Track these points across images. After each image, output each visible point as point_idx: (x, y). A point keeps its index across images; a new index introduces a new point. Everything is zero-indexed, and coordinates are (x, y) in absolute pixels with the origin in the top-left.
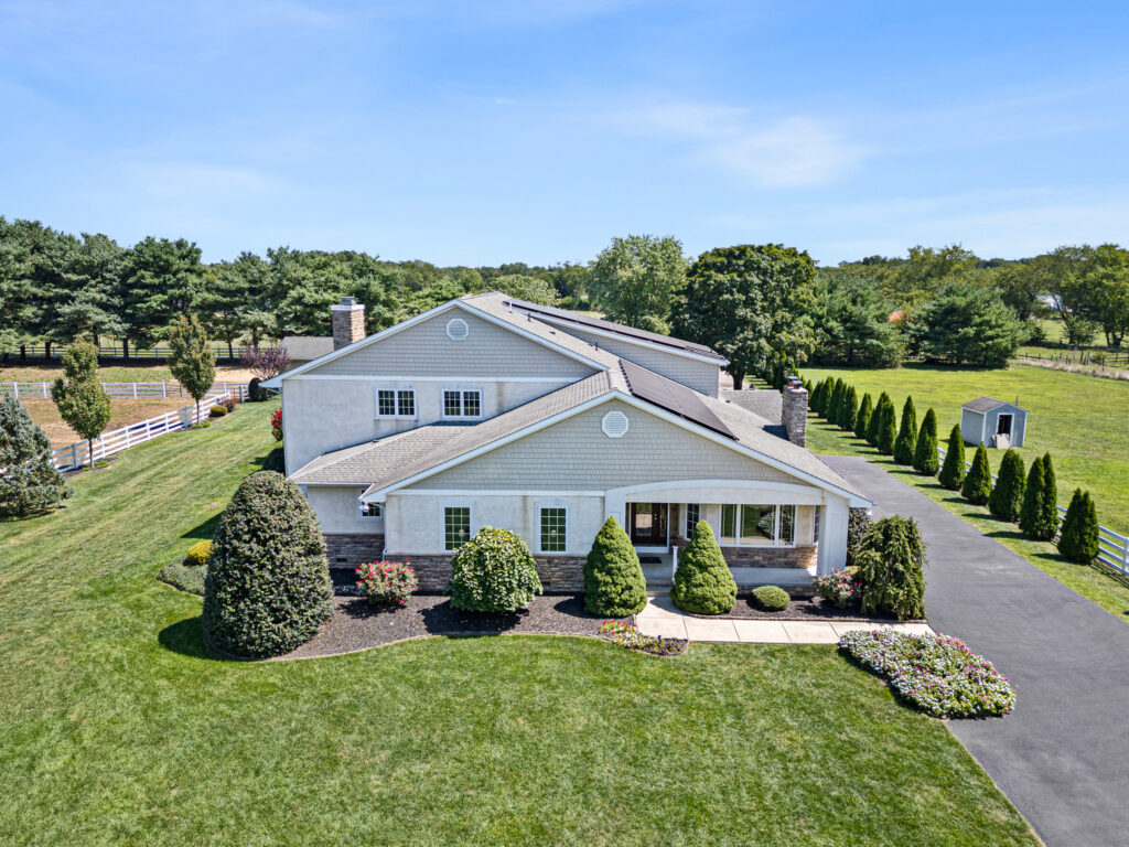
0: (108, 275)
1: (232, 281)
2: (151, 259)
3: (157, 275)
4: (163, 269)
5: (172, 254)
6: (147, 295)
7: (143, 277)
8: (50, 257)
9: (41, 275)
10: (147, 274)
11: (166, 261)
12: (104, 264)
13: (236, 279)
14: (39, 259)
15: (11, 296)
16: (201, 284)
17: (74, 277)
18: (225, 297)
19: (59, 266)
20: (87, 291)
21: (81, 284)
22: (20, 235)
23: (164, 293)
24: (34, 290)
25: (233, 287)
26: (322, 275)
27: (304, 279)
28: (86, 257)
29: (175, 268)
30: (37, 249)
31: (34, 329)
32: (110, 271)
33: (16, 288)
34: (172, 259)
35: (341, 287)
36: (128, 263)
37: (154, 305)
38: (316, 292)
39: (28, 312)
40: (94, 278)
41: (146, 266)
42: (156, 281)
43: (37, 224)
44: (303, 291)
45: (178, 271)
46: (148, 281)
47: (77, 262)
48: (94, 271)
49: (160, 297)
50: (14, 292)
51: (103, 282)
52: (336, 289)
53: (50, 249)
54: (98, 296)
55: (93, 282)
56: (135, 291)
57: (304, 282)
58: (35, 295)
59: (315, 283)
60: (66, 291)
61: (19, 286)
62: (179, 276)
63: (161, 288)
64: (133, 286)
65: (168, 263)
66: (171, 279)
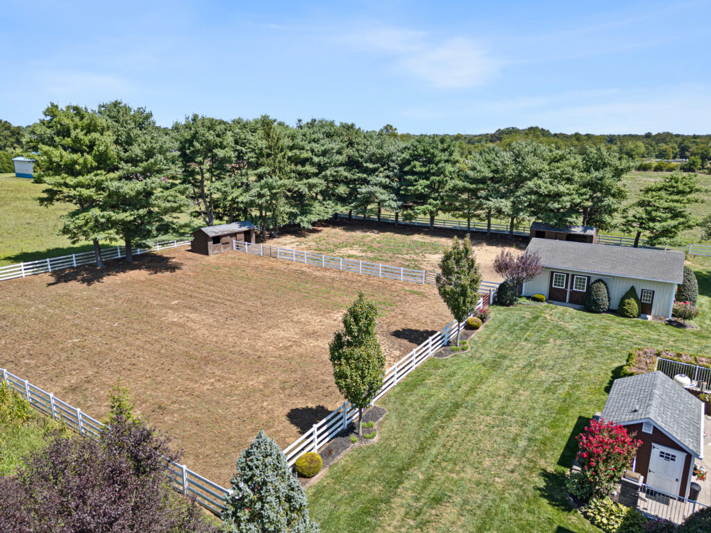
0: (392, 164)
1: (480, 171)
2: (422, 153)
3: (424, 166)
4: (430, 160)
5: (437, 148)
6: (416, 181)
7: (415, 167)
8: (358, 150)
9: (352, 164)
10: (417, 163)
11: (433, 154)
12: (390, 155)
13: (483, 170)
14: (350, 151)
15: (331, 179)
16: (454, 171)
17: (370, 166)
18: (471, 183)
19: (362, 157)
20: (377, 176)
21: (374, 171)
22: (342, 134)
23: (427, 179)
24: (346, 174)
25: (478, 176)
26: (558, 168)
27: (541, 171)
28: (380, 151)
29: (437, 159)
30: (351, 144)
31: (342, 200)
32: (393, 161)
33: (335, 174)
34: (436, 152)
35: (576, 178)
36: (406, 155)
37: (420, 188)
38: (551, 183)
39: (342, 190)
40: (382, 166)
41: (416, 157)
42: (424, 169)
43: (352, 126)
44: (540, 182)
45: (439, 161)
46: (418, 169)
47: (374, 154)
48: (383, 161)
49: (424, 182)
50: (333, 176)
51: (388, 169)
52: (569, 180)
53: (358, 144)
54: (384, 180)
55: (382, 169)
56: (408, 177)
57: (540, 174)
58: (346, 178)
59: (550, 175)
60: (365, 175)
61: (337, 172)
62: (440, 165)
63: (425, 175)
64: (407, 173)
65: (434, 156)
66: (434, 168)
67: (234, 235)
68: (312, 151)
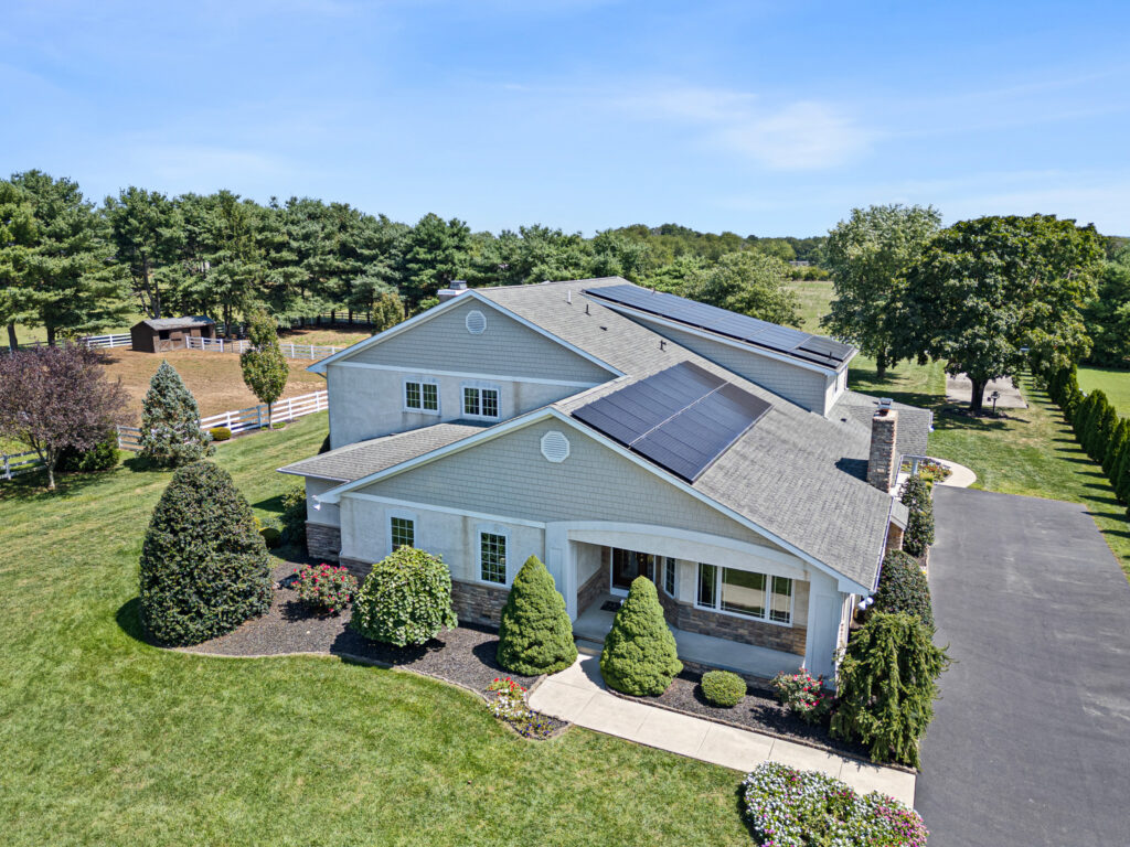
0: (393, 251)
1: (488, 258)
2: (426, 237)
3: (430, 252)
4: (436, 246)
5: (443, 233)
6: (420, 269)
7: (418, 253)
8: (352, 235)
9: (346, 251)
10: (422, 250)
11: (438, 239)
12: (390, 242)
13: (491, 256)
14: (343, 236)
15: (317, 269)
16: (465, 260)
17: (366, 252)
18: (480, 272)
19: (356, 242)
20: (375, 265)
21: (374, 258)
22: (332, 216)
23: (434, 268)
24: (337, 263)
25: (488, 263)
26: (565, 252)
27: (548, 256)
28: (377, 235)
29: (444, 245)
30: (343, 228)
31: (336, 297)
32: (395, 248)
33: (322, 262)
34: (442, 237)
35: (582, 263)
36: (408, 241)
37: (425, 278)
38: (558, 269)
39: (333, 283)
40: (383, 254)
41: (421, 243)
42: (429, 257)
43: (346, 206)
44: (544, 267)
45: (447, 248)
46: (422, 256)
47: (371, 240)
48: (384, 247)
49: (430, 272)
50: (320, 266)
51: (389, 258)
52: (577, 265)
53: (352, 227)
54: (383, 271)
55: (381, 258)
56: (411, 265)
57: (547, 259)
58: (338, 267)
59: (557, 260)
60: (359, 264)
61: (324, 260)
62: (447, 252)
63: (431, 264)
64: (410, 261)
65: (440, 242)
66: (440, 255)
67: (187, 330)
68: (290, 234)
